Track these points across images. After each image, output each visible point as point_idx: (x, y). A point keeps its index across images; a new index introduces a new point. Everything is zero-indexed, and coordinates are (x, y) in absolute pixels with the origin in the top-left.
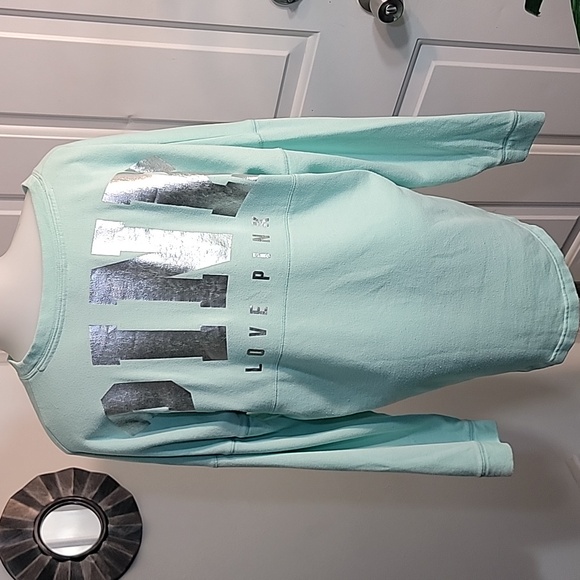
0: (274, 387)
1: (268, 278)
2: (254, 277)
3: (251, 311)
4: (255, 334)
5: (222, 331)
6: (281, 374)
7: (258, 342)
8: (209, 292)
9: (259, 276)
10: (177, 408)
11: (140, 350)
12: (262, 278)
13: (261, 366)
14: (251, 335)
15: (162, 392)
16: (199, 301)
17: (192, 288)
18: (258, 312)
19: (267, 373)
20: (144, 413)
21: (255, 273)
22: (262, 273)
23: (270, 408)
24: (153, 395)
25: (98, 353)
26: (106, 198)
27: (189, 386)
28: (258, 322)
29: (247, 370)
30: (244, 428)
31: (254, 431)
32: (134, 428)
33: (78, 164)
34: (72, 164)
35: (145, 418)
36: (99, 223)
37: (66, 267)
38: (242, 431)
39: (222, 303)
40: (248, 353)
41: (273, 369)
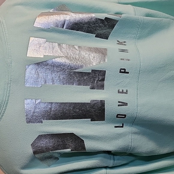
0: (130, 137)
1: (128, 73)
2: (120, 72)
3: (119, 92)
4: (121, 105)
5: (102, 103)
6: (134, 129)
7: (122, 110)
8: (94, 80)
9: (123, 71)
10: (75, 150)
11: (55, 114)
12: (125, 72)
13: (123, 124)
14: (119, 105)
15: (67, 140)
16: (89, 85)
17: (85, 78)
18: (123, 92)
19: (126, 129)
20: (56, 153)
21: (121, 69)
22: (125, 70)
23: (127, 150)
24: (62, 141)
25: (29, 116)
26: (36, 25)
27: (83, 136)
28: (123, 98)
29: (116, 127)
30: (112, 161)
31: (117, 162)
32: (50, 161)
33: (20, 6)
34: (17, 7)
35: (57, 155)
36: (32, 39)
37: (11, 64)
38: (111, 163)
39: (102, 87)
40: (117, 117)
41: (130, 126)
